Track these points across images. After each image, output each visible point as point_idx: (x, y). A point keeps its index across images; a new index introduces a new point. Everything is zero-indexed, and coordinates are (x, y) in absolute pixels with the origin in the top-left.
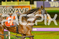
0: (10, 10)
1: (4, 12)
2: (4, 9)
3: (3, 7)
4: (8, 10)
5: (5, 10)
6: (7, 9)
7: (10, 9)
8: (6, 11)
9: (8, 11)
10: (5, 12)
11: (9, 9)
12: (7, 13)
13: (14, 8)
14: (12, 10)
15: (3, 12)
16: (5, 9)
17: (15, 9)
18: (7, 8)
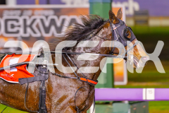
0: (47, 24)
1: (21, 30)
2: (25, 20)
3: (19, 12)
4: (38, 21)
5: (29, 23)
6: (33, 18)
7: (44, 18)
8: (31, 26)
9: (38, 26)
10: (25, 32)
11: (42, 20)
12: (35, 32)
13: (62, 17)
14: (53, 22)
15: (18, 32)
16: (27, 18)
17: (64, 20)
18: (33, 15)
